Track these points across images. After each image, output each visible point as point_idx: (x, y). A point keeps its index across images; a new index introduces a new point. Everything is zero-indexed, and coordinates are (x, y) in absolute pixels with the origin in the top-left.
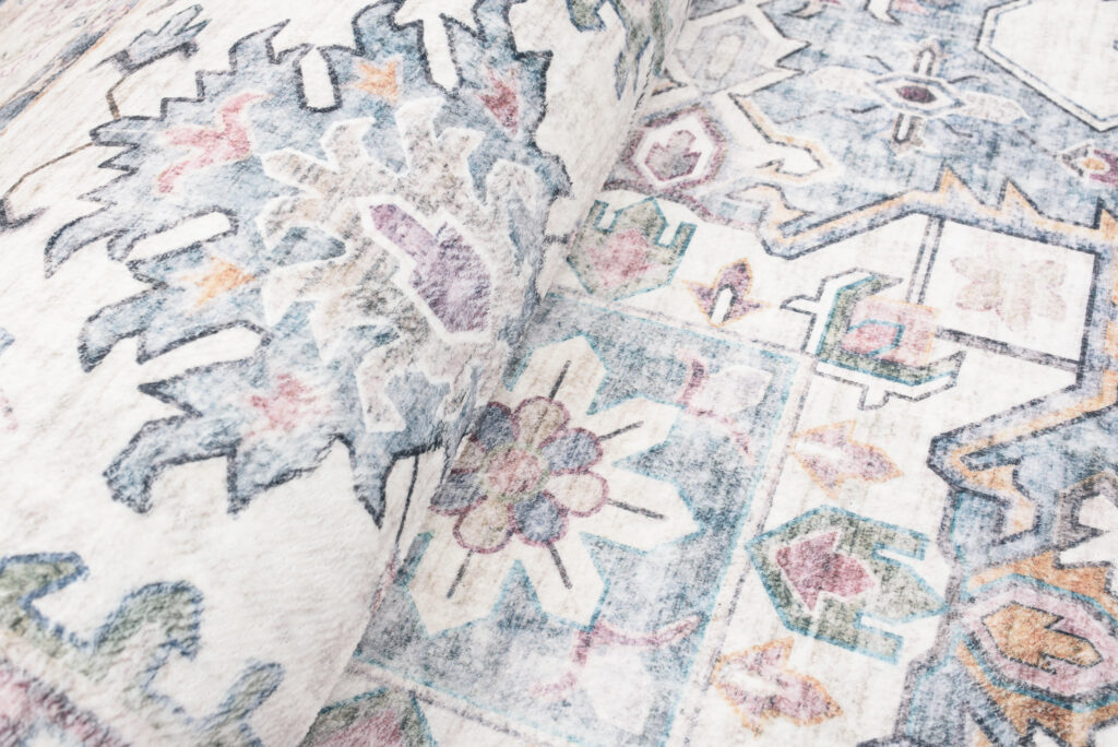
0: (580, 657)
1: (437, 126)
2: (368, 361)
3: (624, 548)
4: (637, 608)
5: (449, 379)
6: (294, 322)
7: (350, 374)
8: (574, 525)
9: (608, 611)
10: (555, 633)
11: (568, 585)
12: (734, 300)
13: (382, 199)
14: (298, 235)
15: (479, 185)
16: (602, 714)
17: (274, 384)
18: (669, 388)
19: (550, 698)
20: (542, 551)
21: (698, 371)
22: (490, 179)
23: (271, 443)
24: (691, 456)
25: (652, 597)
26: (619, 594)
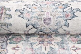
0: (30, 49)
1: (59, 12)
2: (35, 18)
3: (41, 49)
4: (36, 51)
5: (41, 26)
6: (34, 12)
7: (33, 17)
8: (42, 45)
9: (35, 50)
10: (31, 47)
11: (36, 46)
12: (75, 49)
13: (49, 12)
14: (41, 9)
15: (57, 18)
16: (25, 52)
17: (28, 14)
18: (60, 47)
19: (25, 48)
20: (39, 43)
21: (64, 49)
22: (59, 18)
23: (24, 16)
24: (54, 51)
25: (37, 52)
26: (36, 50)
